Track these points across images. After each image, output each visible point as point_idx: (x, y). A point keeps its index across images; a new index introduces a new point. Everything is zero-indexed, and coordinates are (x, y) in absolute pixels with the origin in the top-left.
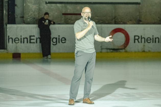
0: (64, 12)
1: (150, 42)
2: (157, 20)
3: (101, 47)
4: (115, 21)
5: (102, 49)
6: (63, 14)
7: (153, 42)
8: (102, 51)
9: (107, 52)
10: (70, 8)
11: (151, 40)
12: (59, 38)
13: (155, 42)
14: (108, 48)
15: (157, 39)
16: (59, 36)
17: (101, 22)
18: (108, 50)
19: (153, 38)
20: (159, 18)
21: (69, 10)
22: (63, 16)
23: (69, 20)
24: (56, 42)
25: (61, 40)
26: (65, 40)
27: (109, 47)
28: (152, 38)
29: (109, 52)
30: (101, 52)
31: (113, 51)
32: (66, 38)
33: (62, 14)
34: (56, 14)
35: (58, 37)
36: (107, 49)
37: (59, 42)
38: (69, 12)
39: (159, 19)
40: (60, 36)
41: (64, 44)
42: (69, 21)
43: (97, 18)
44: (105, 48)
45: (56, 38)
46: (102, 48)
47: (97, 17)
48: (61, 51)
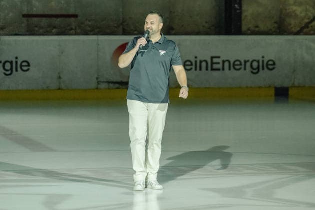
0: (25, 13)
1: (191, 69)
2: (204, 27)
3: (97, 79)
4: (124, 29)
5: (99, 83)
6: (24, 16)
7: (196, 70)
8: (100, 86)
9: (109, 89)
10: (37, 4)
11: (192, 65)
12: (17, 63)
13: (201, 69)
14: (110, 81)
15: (204, 64)
16: (17, 58)
17: (97, 31)
18: (111, 85)
19: (196, 62)
20: (207, 23)
21: (35, 9)
22: (25, 20)
23: (36, 27)
24: (12, 69)
25: (21, 66)
26: (29, 65)
27: (112, 80)
28: (193, 61)
29: (112, 89)
30: (97, 89)
31: (121, 87)
32: (29, 61)
33: (21, 16)
34: (11, 15)
35: (14, 61)
36: (109, 83)
37: (17, 71)
38: (35, 11)
39: (207, 25)
40: (19, 58)
41: (27, 73)
42: (37, 29)
43: (90, 23)
44: (106, 81)
45: (12, 63)
46: (99, 80)
47: (90, 21)
48: (20, 88)
